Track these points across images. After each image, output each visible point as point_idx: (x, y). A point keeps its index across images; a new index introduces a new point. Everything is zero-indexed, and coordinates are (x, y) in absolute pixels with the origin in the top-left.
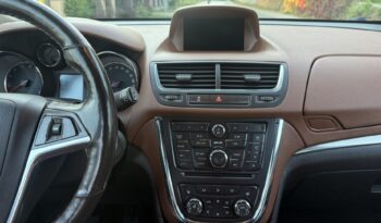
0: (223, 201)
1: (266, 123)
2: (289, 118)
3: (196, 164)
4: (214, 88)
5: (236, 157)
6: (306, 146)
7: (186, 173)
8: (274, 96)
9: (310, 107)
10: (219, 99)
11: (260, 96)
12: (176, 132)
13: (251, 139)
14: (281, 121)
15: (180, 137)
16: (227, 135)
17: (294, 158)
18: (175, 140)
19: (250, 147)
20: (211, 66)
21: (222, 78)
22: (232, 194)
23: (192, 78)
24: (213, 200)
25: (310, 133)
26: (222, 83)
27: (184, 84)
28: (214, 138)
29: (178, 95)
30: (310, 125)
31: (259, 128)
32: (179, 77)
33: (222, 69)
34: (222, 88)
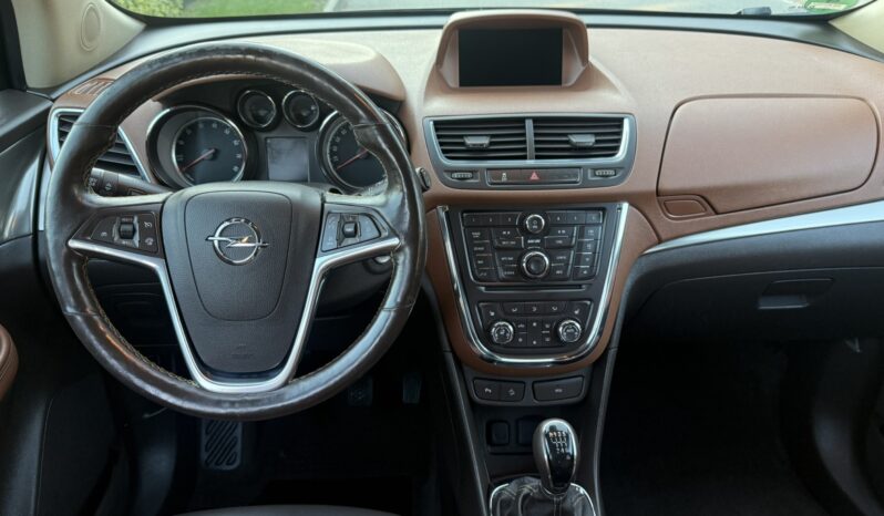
0: (541, 324)
1: (604, 210)
2: (636, 200)
3: (502, 274)
4: (524, 158)
5: (560, 261)
6: (660, 241)
7: (488, 288)
8: (616, 168)
9: (668, 184)
10: (534, 177)
11: (595, 169)
12: (470, 227)
13: (581, 234)
14: (625, 206)
15: (476, 235)
16: (548, 230)
17: (644, 259)
18: (470, 239)
19: (581, 246)
20: (518, 122)
21: (536, 142)
22: (556, 313)
23: (491, 143)
24: (528, 324)
25: (666, 222)
26: (537, 150)
27: (478, 153)
28: (528, 234)
29: (473, 171)
30: (667, 209)
31: (593, 217)
32: (470, 141)
33: (535, 127)
34: (537, 157)
